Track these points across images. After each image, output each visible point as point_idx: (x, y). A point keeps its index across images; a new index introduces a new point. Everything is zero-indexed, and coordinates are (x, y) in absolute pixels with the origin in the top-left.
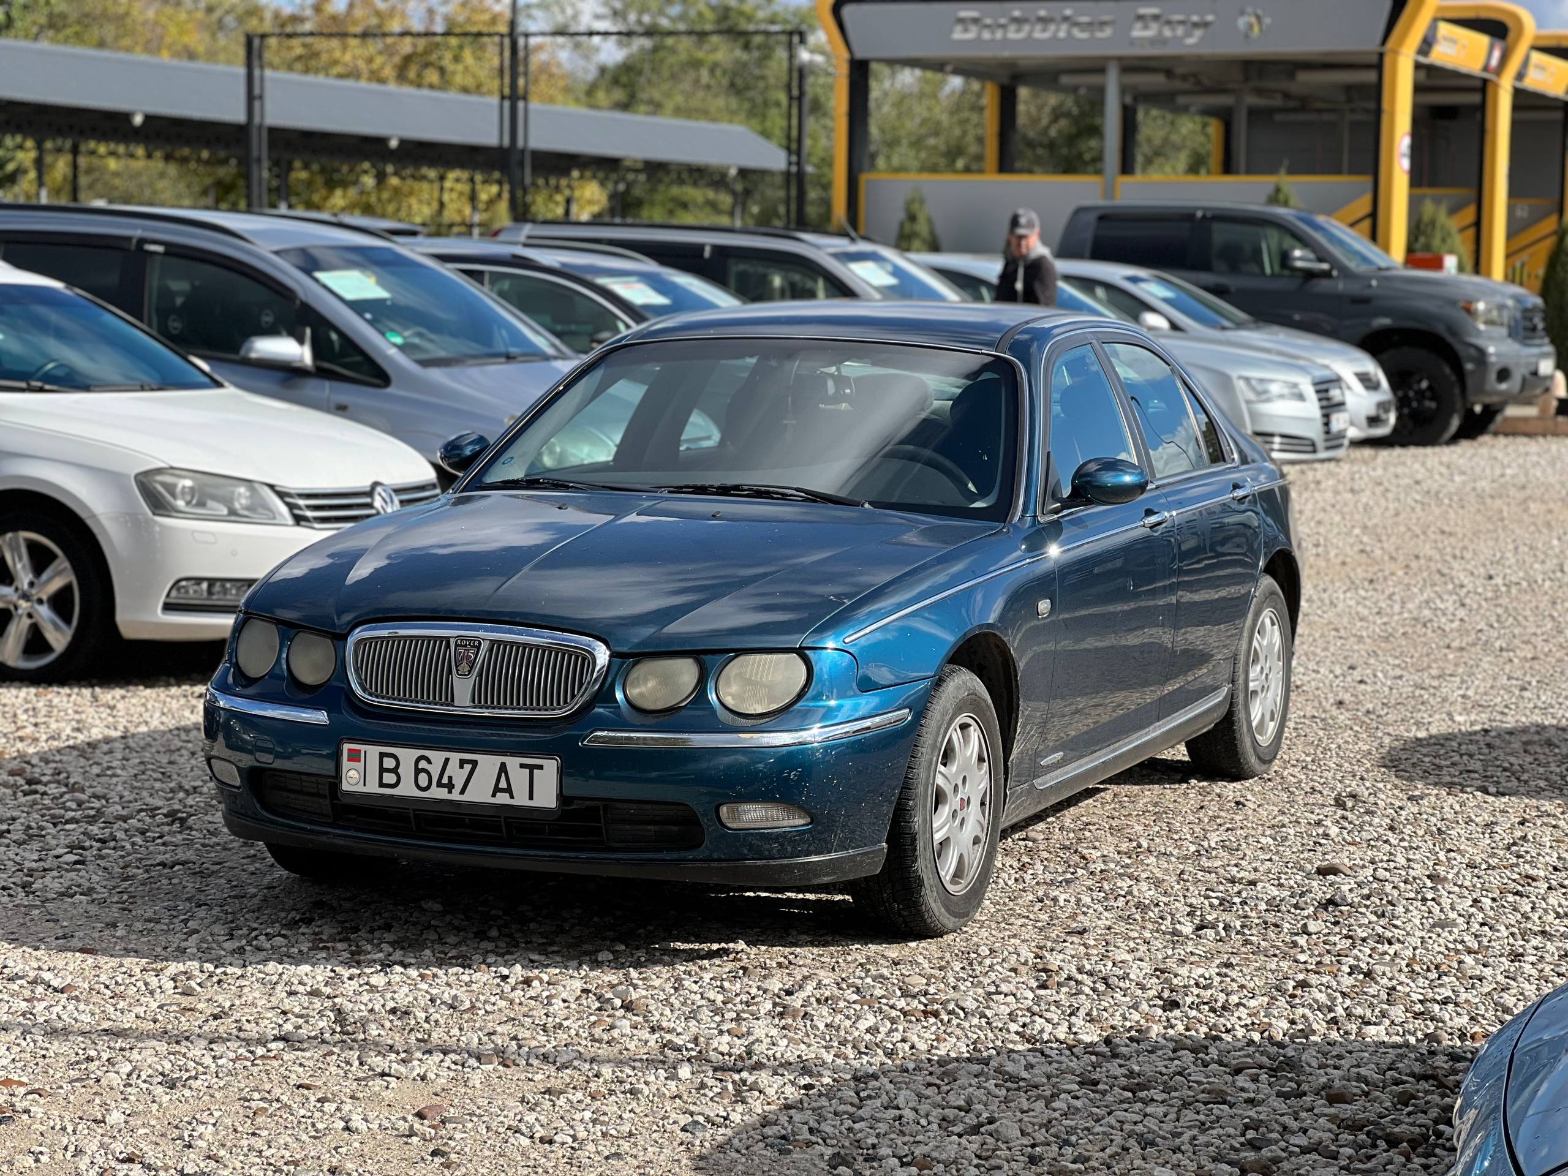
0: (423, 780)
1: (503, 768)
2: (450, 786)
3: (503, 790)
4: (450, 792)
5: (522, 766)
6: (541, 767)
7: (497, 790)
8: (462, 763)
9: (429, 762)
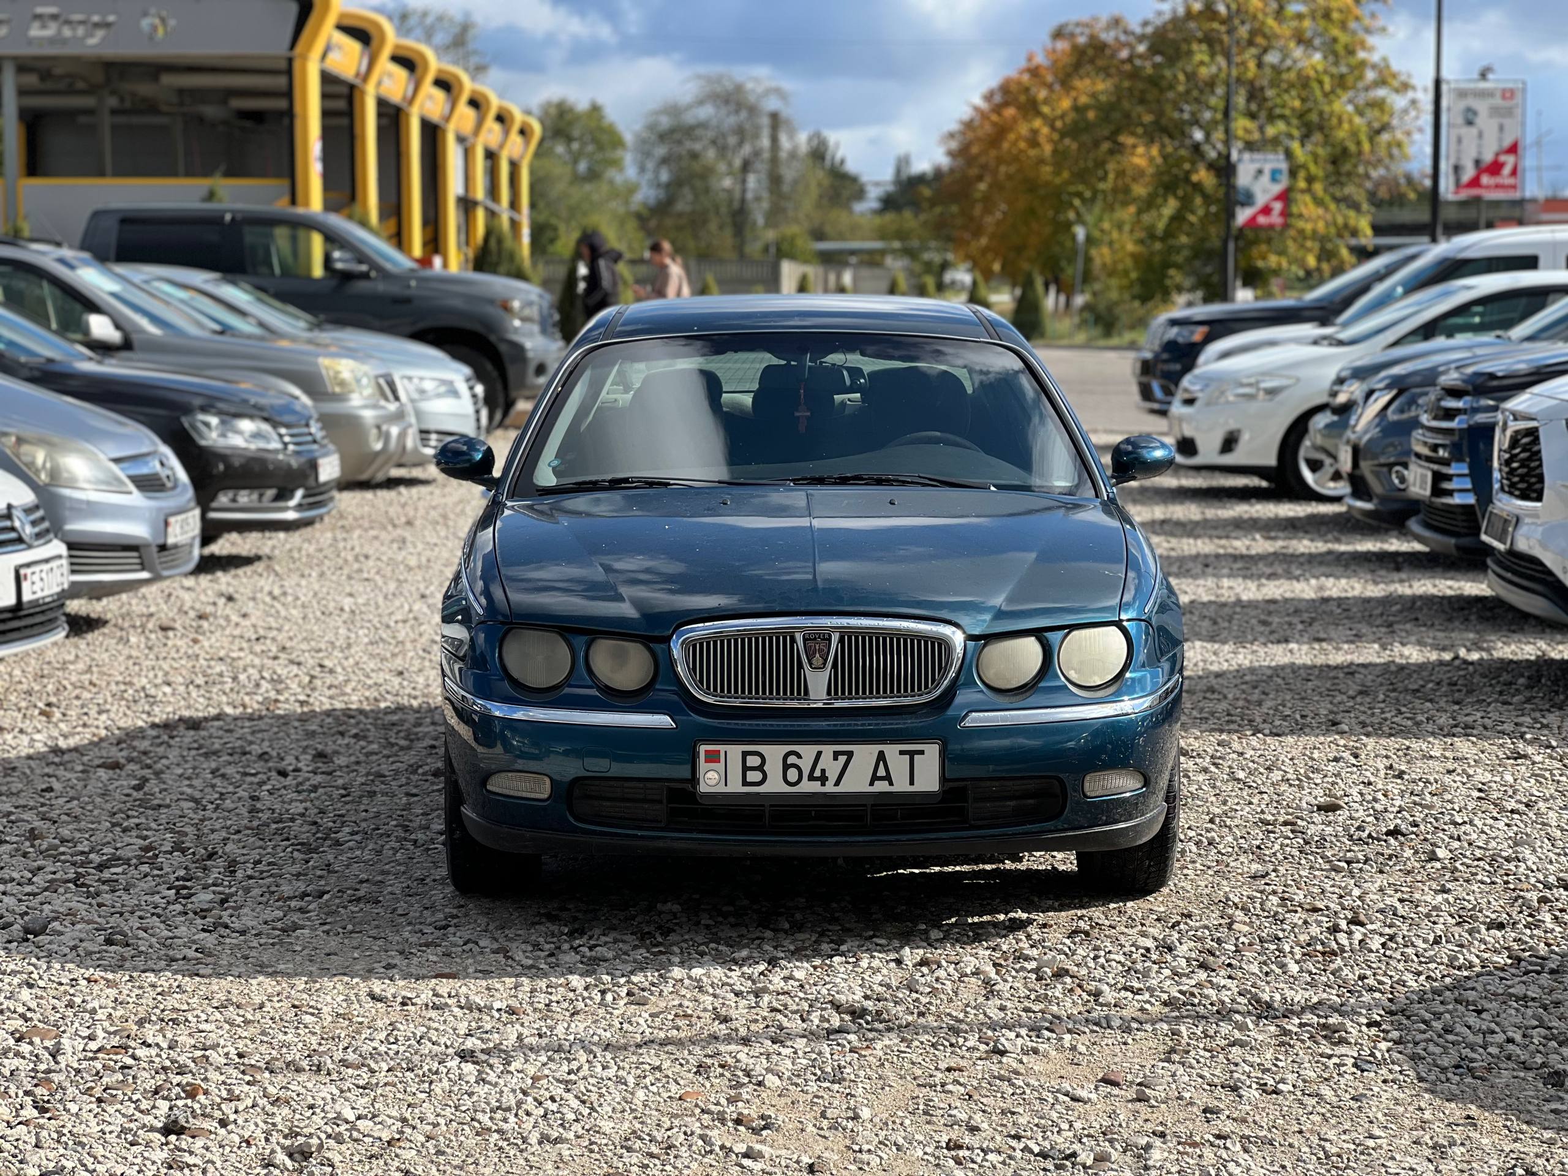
0: (792, 775)
1: (881, 756)
2: (823, 779)
3: (881, 779)
4: (823, 784)
5: (902, 753)
6: (922, 752)
7: (875, 778)
8: (836, 755)
9: (799, 756)
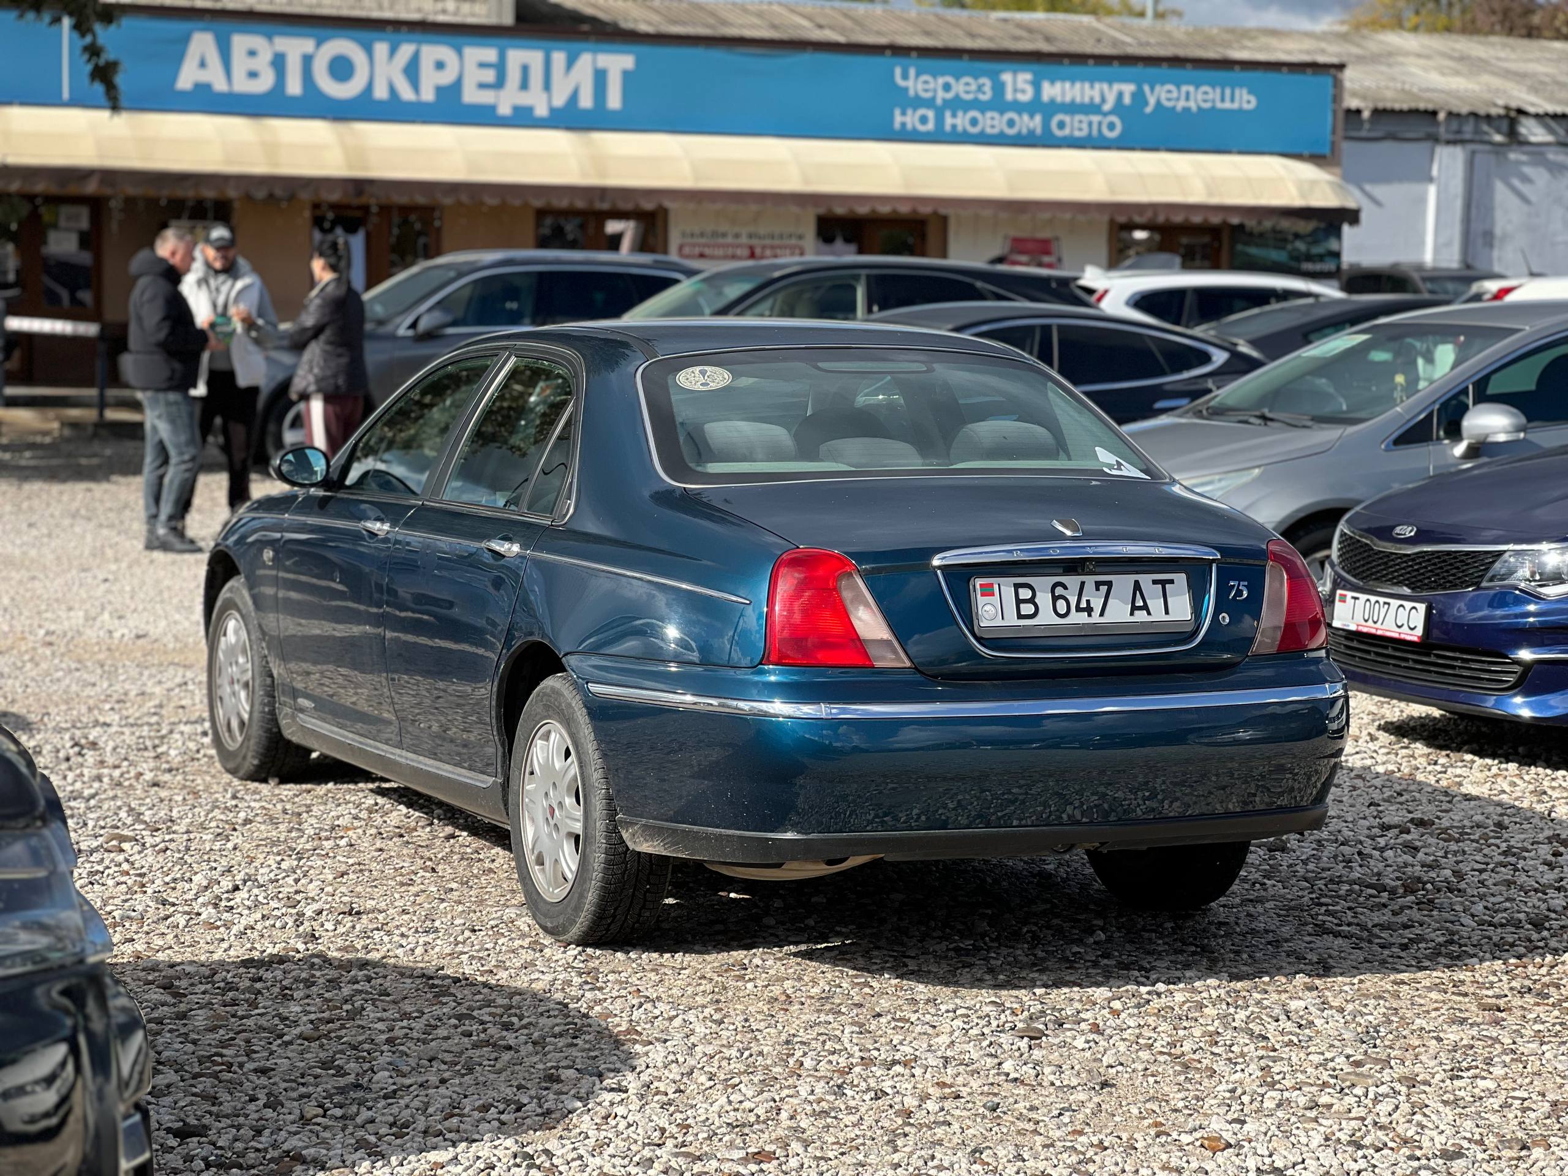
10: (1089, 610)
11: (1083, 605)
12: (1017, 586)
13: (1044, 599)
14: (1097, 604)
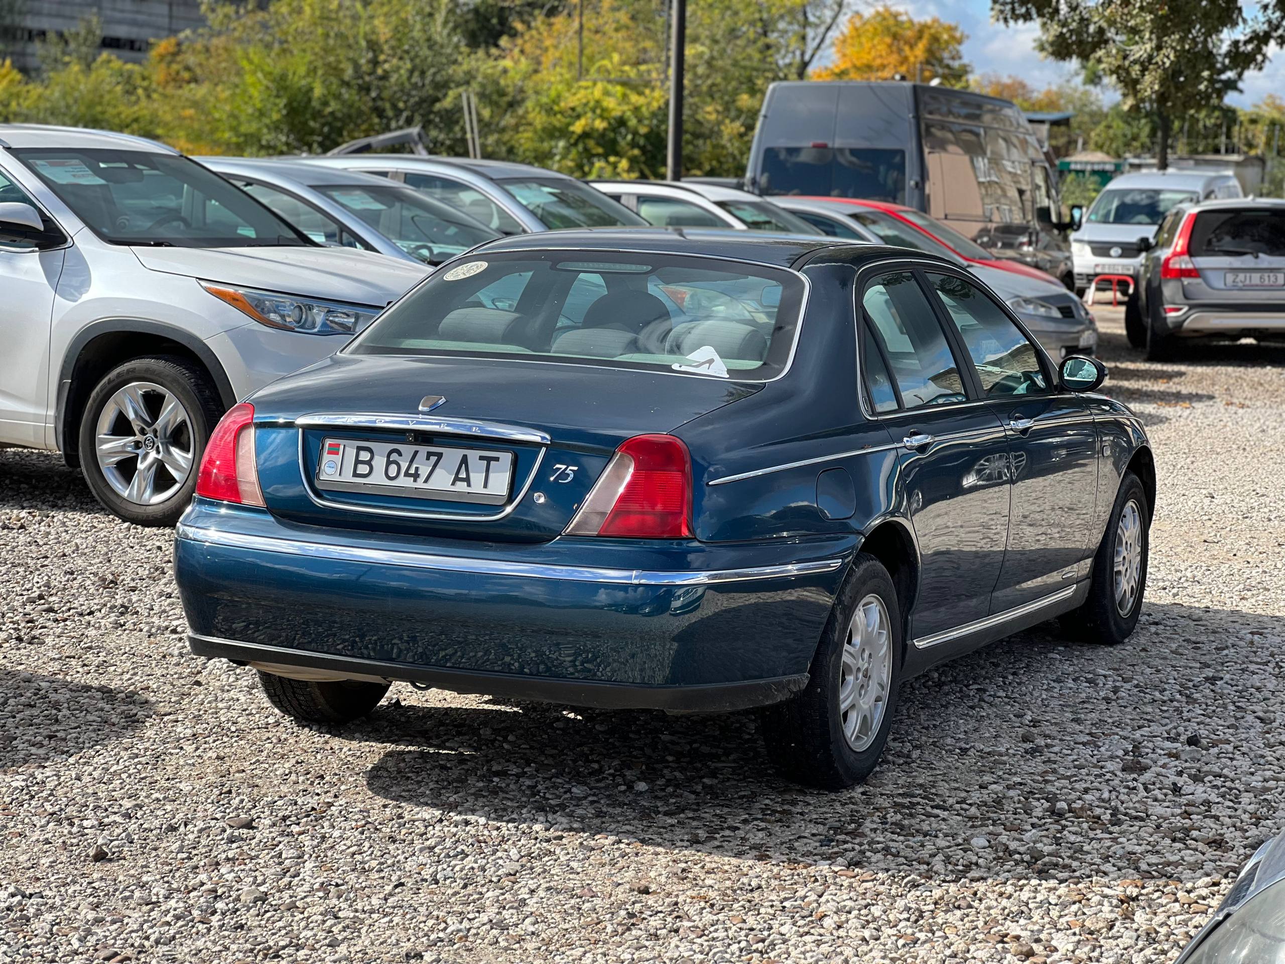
10: (416, 476)
11: (412, 471)
12: (359, 449)
13: (380, 462)
14: (424, 471)
